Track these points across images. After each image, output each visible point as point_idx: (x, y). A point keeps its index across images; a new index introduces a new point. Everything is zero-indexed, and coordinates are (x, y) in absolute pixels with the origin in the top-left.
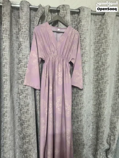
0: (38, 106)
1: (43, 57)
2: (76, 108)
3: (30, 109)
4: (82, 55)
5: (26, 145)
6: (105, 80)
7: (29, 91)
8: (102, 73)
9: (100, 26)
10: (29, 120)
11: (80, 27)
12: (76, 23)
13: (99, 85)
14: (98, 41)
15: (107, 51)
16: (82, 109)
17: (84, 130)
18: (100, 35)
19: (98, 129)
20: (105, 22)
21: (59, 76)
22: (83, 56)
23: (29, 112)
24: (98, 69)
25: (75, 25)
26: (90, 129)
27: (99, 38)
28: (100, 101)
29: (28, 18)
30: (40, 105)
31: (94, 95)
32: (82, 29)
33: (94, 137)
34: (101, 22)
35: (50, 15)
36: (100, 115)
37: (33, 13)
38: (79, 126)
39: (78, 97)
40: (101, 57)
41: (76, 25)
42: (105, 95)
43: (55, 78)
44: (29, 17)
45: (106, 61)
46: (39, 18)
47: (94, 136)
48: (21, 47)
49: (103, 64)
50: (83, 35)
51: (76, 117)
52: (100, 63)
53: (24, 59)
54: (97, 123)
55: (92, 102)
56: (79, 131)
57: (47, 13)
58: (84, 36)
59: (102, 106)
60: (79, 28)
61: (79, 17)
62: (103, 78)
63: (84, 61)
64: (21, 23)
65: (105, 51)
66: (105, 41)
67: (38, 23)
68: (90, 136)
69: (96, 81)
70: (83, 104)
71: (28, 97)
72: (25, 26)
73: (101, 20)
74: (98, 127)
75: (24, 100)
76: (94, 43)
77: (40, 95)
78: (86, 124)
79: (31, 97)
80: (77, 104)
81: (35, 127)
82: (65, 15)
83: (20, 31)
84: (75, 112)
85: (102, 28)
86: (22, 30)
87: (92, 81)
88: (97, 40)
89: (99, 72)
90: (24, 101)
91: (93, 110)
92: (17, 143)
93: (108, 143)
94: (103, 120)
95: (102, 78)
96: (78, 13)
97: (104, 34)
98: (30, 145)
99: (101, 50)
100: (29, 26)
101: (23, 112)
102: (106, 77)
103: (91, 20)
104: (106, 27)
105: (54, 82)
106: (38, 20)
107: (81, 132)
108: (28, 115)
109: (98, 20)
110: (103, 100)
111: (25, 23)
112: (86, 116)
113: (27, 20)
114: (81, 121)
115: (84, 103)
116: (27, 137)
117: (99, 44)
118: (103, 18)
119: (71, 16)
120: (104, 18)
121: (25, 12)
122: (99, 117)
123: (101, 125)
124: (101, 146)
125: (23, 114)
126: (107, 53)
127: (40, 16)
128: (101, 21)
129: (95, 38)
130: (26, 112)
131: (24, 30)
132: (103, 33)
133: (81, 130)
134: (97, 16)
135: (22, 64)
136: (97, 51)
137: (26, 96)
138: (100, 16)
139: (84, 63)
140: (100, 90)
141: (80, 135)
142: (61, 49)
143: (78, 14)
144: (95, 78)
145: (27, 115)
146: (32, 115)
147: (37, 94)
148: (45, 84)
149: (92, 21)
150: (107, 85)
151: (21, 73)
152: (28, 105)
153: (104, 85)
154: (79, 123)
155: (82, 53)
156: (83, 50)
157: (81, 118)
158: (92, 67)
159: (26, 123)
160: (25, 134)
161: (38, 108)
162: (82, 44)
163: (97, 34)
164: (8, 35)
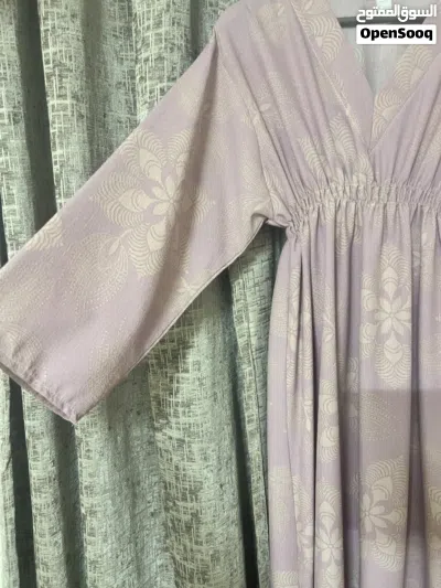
0: (257, 495)
10: (205, 573)
21: (386, 326)
23: (204, 531)
71: (195, 447)
72: (159, 25)
83: (137, 61)
86: (143, 55)
90: (177, 467)
130: (188, 528)
146: (222, 548)
147: (249, 428)
152: (195, 492)
164: (75, 97)
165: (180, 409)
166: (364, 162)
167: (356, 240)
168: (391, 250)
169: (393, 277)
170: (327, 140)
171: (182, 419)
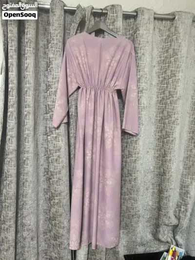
2: (128, 160)
3: (62, 156)
4: (138, 81)
5: (54, 208)
6: (173, 119)
8: (169, 108)
9: (169, 36)
11: (136, 37)
12: (131, 32)
13: (164, 126)
14: (164, 60)
15: (177, 75)
16: (137, 162)
17: (141, 193)
18: (168, 50)
19: (161, 193)
20: (176, 30)
23: (61, 160)
24: (164, 102)
25: (129, 35)
26: (149, 194)
27: (165, 55)
28: (165, 150)
29: (61, 25)
31: (156, 142)
32: (140, 41)
33: (155, 207)
34: (170, 31)
35: (93, 20)
36: (164, 173)
37: (69, 17)
38: (132, 187)
39: (131, 143)
40: (167, 83)
41: (132, 36)
42: (172, 141)
44: (62, 23)
45: (175, 89)
46: (77, 25)
47: (154, 205)
48: (51, 66)
49: (171, 95)
50: (141, 49)
51: (128, 173)
52: (167, 93)
53: (55, 84)
54: (159, 185)
55: (153, 152)
56: (132, 196)
57: (89, 17)
58: (142, 51)
59: (169, 158)
60: (136, 39)
61: (136, 23)
63: (141, 89)
64: (51, 31)
65: (174, 74)
66: (174, 60)
67: (76, 33)
68: (148, 205)
69: (159, 121)
70: (139, 153)
71: (60, 138)
72: (57, 36)
73: (170, 28)
74: (162, 191)
75: (54, 142)
76: (158, 63)
78: (143, 185)
80: (129, 154)
81: (68, 182)
82: (114, 20)
83: (50, 43)
84: (127, 166)
85: (170, 40)
86: (52, 42)
87: (153, 120)
88: (163, 58)
89: (165, 107)
91: (154, 165)
92: (41, 206)
93: (176, 217)
94: (168, 179)
95: (169, 116)
96: (135, 17)
97: (174, 49)
99: (169, 73)
100: (63, 36)
101: (51, 160)
102: (175, 114)
103: (154, 28)
104: (177, 38)
106: (76, 28)
107: (135, 196)
109: (165, 27)
110: (169, 149)
111: (57, 32)
112: (143, 172)
113: (60, 27)
114: (135, 179)
115: (141, 152)
116: (57, 196)
117: (166, 64)
119: (124, 21)
120: (174, 25)
121: (57, 16)
122: (163, 176)
123: (166, 187)
124: (164, 219)
126: (177, 78)
127: (78, 22)
128: (169, 30)
129: (160, 55)
131: (55, 42)
132: (172, 47)
133: (135, 193)
134: (164, 22)
135: (51, 91)
136: (162, 74)
137: (56, 137)
138: (169, 22)
140: (165, 134)
141: (133, 202)
143: (135, 19)
144: (158, 115)
145: (58, 165)
149: (156, 29)
150: (175, 126)
151: (49, 103)
152: (59, 150)
153: (172, 127)
154: (133, 183)
155: (139, 77)
156: (141, 73)
157: (136, 175)
158: (154, 99)
159: (55, 176)
160: (53, 191)
162: (138, 63)
163: (163, 48)
164: (33, 48)
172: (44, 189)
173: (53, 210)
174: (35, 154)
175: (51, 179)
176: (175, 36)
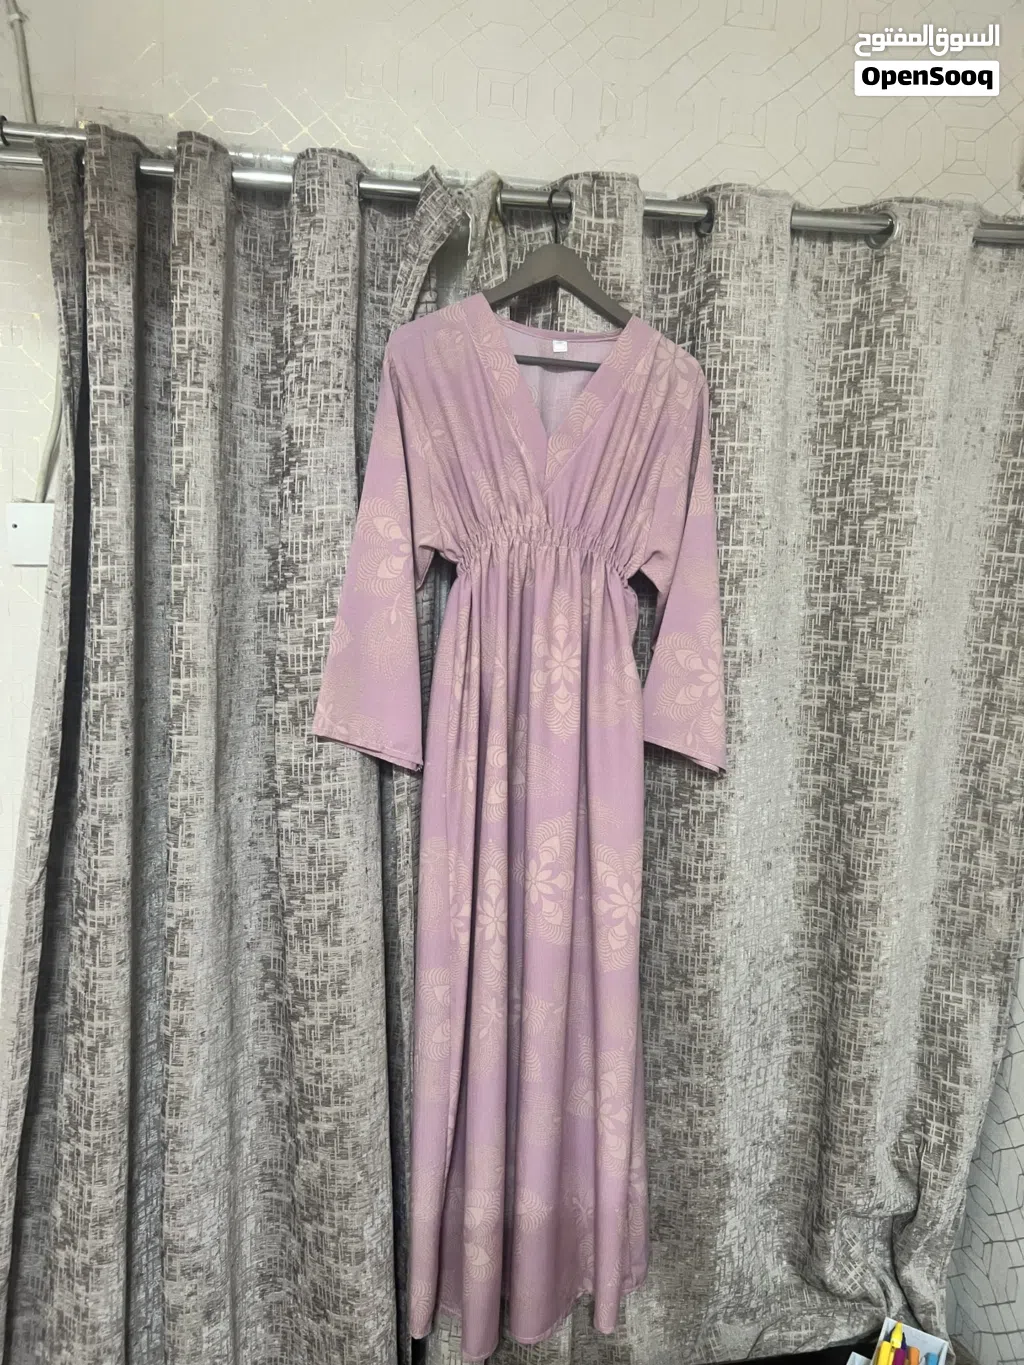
0: (405, 885)
1: (450, 543)
2: (673, 906)
3: (348, 908)
4: (723, 530)
5: (314, 1159)
6: (886, 710)
7: (347, 775)
8: (867, 658)
9: (860, 314)
10: (341, 982)
11: (711, 325)
12: (681, 293)
13: (843, 743)
14: (839, 428)
15: (903, 500)
16: (715, 918)
17: (733, 1066)
18: (858, 379)
19: (830, 1065)
20: (894, 288)
21: (556, 676)
22: (733, 534)
23: (344, 924)
24: (841, 625)
25: (673, 306)
26: (777, 1069)
27: (846, 400)
28: (847, 857)
29: (346, 269)
30: (416, 877)
31: (808, 815)
32: (727, 345)
33: (801, 1129)
34: (866, 289)
35: (501, 245)
36: (844, 965)
37: (386, 224)
38: (692, 1038)
39: (686, 825)
40: (858, 539)
41: (686, 310)
42: (884, 814)
43: (529, 693)
44: (352, 262)
45: (895, 568)
46: (424, 268)
47: (801, 1117)
48: (296, 471)
49: (875, 595)
50: (732, 383)
51: (673, 971)
52: (855, 584)
53: (316, 555)
54: (823, 1023)
55: (792, 865)
56: (693, 1080)
57: (482, 234)
58: (739, 390)
59: (866, 897)
60: (708, 333)
61: (705, 255)
62: (872, 697)
63: (733, 570)
64: (299, 302)
65: (889, 497)
66: (891, 428)
67: (418, 303)
68: (770, 1119)
69: (821, 716)
70: (722, 877)
71: (340, 819)
72: (328, 326)
73: (867, 276)
74: (835, 1052)
75: (310, 837)
76: (813, 440)
77: (418, 809)
78: (745, 1026)
79: (357, 819)
80: (677, 880)
81: (381, 1032)
82: (603, 243)
83: (291, 357)
84: (668, 935)
85: (869, 331)
86: (305, 354)
87: (791, 713)
88: (834, 418)
89: (848, 650)
90: (312, 850)
91: (800, 928)
92: (246, 1145)
93: (903, 1174)
94: (866, 998)
95: (867, 695)
96: (703, 227)
97: (886, 380)
98: (343, 1156)
99: (862, 489)
100: (353, 325)
101: (298, 927)
102: (893, 688)
103: (794, 274)
104: (899, 326)
105: (522, 718)
106: (419, 281)
107: (706, 1080)
108: (334, 944)
109: (841, 270)
110: (868, 854)
111: (326, 307)
112: (743, 966)
113: (342, 281)
114: (704, 999)
115: (731, 872)
116: (327, 1103)
117: (848, 445)
118: (880, 259)
119: (649, 241)
120: (888, 264)
121: (329, 230)
122: (839, 979)
123: (853, 1035)
124: (849, 1187)
125: (300, 937)
126: (905, 515)
127: (429, 255)
128: (863, 284)
129: (820, 404)
130: (323, 927)
131: (319, 354)
132: (880, 369)
133: (706, 1065)
134: (838, 246)
135: (300, 592)
136: (832, 494)
137: (321, 815)
138: (861, 248)
139: (736, 581)
140: (847, 778)
141: (696, 1107)
142: (572, 487)
143: (700, 236)
144: (815, 689)
145: (331, 950)
146: (363, 948)
147: (398, 799)
148: (453, 735)
149: (800, 278)
150: (897, 743)
151: (288, 649)
152: (335, 877)
153: (881, 749)
154: (695, 1017)
155: (721, 513)
156: (733, 495)
157: (711, 979)
158: (797, 610)
159: (316, 1006)
160: (308, 1080)
161: (402, 902)
162: (721, 451)
163: (833, 372)
164: (211, 386)
165: (323, 773)
166: (537, 503)
167: (528, 584)
168: (562, 595)
169: (564, 626)
170: (502, 477)
171: (324, 785)
172: (263, 1062)
173: (308, 1170)
174: (221, 896)
175: (296, 1017)
176: (893, 319)
